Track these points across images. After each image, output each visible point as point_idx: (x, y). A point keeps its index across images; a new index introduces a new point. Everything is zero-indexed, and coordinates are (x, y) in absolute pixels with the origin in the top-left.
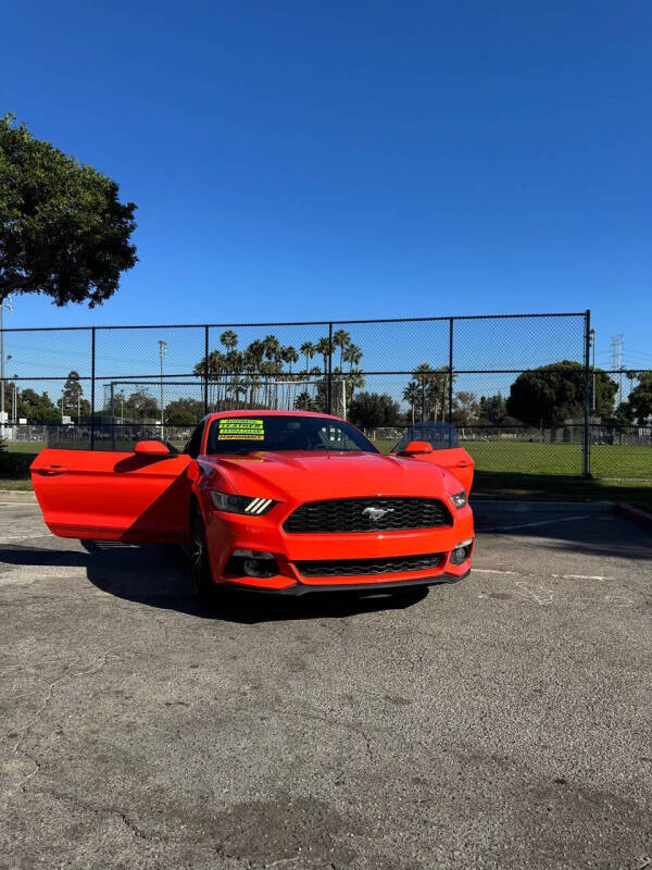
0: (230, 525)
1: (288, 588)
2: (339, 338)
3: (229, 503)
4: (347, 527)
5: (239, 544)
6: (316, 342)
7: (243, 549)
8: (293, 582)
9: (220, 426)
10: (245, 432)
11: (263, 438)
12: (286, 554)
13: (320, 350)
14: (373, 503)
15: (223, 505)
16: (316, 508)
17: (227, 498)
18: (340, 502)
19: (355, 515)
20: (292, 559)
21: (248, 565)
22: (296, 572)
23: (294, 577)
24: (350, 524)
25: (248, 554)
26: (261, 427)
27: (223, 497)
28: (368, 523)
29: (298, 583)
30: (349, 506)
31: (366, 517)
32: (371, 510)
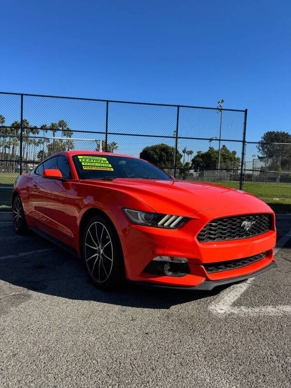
1: (201, 285)
2: (61, 124)
3: (146, 219)
4: (232, 235)
5: (159, 251)
6: (49, 125)
7: (160, 255)
8: (203, 280)
9: (80, 160)
10: (99, 165)
11: (112, 170)
12: (200, 259)
13: (51, 129)
14: (247, 218)
15: (141, 221)
16: (216, 223)
17: (143, 215)
18: (231, 218)
19: (238, 227)
20: (205, 262)
21: (167, 267)
22: (205, 271)
23: (205, 276)
24: (234, 233)
25: (166, 258)
26: (107, 162)
27: (139, 214)
28: (243, 232)
29: (208, 279)
30: (235, 221)
31: (243, 228)
32: (245, 223)
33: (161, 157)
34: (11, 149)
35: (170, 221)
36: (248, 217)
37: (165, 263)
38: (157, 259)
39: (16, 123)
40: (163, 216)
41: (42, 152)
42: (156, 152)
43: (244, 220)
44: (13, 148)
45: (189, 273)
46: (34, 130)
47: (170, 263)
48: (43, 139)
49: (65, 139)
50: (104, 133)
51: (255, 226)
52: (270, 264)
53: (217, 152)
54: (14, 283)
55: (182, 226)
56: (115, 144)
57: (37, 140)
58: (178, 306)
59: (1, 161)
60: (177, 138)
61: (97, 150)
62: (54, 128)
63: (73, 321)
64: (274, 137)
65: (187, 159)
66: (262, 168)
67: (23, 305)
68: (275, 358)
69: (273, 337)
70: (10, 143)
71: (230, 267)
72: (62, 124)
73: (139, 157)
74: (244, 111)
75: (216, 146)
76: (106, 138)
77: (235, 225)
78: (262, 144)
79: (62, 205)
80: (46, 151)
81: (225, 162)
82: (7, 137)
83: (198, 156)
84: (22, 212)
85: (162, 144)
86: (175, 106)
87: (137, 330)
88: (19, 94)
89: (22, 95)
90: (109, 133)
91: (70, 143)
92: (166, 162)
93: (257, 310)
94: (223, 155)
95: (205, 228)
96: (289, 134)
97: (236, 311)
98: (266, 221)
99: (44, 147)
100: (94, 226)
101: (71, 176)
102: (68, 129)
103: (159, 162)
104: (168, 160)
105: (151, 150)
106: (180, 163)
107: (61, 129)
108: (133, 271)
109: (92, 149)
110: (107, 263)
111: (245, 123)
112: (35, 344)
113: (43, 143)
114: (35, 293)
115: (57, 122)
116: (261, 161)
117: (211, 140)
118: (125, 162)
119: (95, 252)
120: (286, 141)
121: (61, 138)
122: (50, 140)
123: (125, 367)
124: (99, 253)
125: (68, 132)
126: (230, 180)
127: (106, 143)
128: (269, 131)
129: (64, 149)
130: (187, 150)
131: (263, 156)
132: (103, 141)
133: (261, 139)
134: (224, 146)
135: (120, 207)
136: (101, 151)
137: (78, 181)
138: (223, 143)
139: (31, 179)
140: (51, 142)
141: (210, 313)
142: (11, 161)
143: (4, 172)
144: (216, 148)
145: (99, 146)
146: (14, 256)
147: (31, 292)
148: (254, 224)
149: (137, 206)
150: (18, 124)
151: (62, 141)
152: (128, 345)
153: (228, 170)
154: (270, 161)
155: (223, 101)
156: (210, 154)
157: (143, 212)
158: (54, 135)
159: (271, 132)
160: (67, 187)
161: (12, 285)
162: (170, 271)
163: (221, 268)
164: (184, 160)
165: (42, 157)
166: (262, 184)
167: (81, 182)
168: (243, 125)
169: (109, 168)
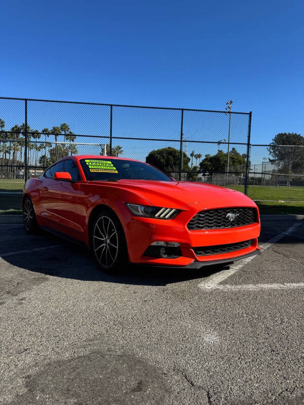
0: (147, 225)
1: (191, 265)
3: (145, 211)
4: (218, 225)
5: (155, 237)
6: (50, 129)
7: (157, 241)
8: (193, 261)
9: (87, 164)
10: (105, 168)
11: (117, 172)
12: (189, 243)
13: (53, 133)
14: (231, 211)
15: (141, 213)
16: (204, 214)
17: (143, 208)
18: (216, 210)
19: (223, 218)
20: (194, 246)
21: (162, 251)
22: (195, 254)
23: (194, 257)
24: (220, 223)
25: (162, 243)
26: (112, 165)
27: (139, 208)
28: (228, 222)
29: (196, 261)
30: (220, 213)
31: (227, 219)
32: (230, 215)
33: (168, 160)
34: (12, 154)
35: (166, 213)
36: (232, 209)
37: (161, 247)
38: (154, 244)
39: (16, 127)
40: (159, 209)
41: (44, 157)
42: (163, 156)
43: (229, 212)
44: (14, 153)
45: (181, 256)
46: (36, 134)
47: (164, 247)
48: (44, 144)
49: (68, 143)
50: (108, 137)
51: (240, 218)
52: (254, 252)
53: (226, 155)
54: (32, 270)
55: (175, 217)
56: (120, 148)
57: (38, 145)
58: (173, 284)
59: (2, 166)
60: (181, 141)
61: (102, 154)
62: (55, 132)
63: (86, 294)
64: (285, 139)
65: (195, 163)
66: (274, 171)
67: (43, 284)
68: (245, 315)
69: (247, 303)
70: (10, 148)
71: (217, 252)
72: (64, 127)
73: (145, 161)
74: (248, 114)
75: (225, 149)
76: (111, 142)
77: (221, 216)
78: (273, 147)
79: (71, 205)
80: (48, 156)
81: (233, 165)
82: (7, 141)
83: (206, 160)
84: (33, 213)
85: (169, 148)
86: (180, 109)
87: (138, 299)
88: (23, 99)
89: (26, 100)
90: (113, 138)
91: (72, 147)
92: (173, 166)
93: (239, 287)
94: (232, 158)
95: (194, 218)
96: (301, 136)
97: (221, 287)
98: (250, 214)
99: (46, 152)
100: (101, 221)
101: (79, 178)
102: (71, 133)
103: (167, 166)
104: (175, 164)
105: (158, 154)
106: (188, 167)
107: (63, 133)
108: (135, 256)
109: (97, 153)
110: (113, 250)
111: (250, 126)
112: (56, 308)
113: (45, 148)
114: (52, 277)
115: (59, 126)
116: (272, 164)
117: (219, 143)
118: (128, 165)
119: (103, 242)
120: (297, 143)
121: (63, 143)
122: (52, 144)
123: (127, 320)
124: (106, 243)
125: (71, 136)
126: (240, 184)
127: (111, 146)
128: (281, 133)
129: (67, 154)
130: (195, 154)
131: (274, 159)
132: (107, 145)
133: (272, 142)
134: (233, 149)
135: (123, 202)
136: (106, 155)
137: (86, 182)
138: (231, 146)
139: (41, 182)
140: (54, 146)
141: (198, 289)
142: (12, 166)
143: (4, 178)
144: (225, 151)
145: (103, 150)
146: (29, 251)
147: (48, 276)
148: (238, 216)
149: (138, 201)
150: (19, 128)
151: (64, 146)
152: (130, 308)
153: (237, 173)
154: (282, 163)
155: (231, 102)
156: (219, 158)
157: (143, 206)
158: (56, 139)
159: (282, 134)
160: (76, 188)
161: (30, 272)
162: (165, 254)
163: (209, 253)
164: (192, 164)
165: (44, 162)
166: (271, 187)
167: (89, 183)
168: (248, 128)
169: (114, 170)
